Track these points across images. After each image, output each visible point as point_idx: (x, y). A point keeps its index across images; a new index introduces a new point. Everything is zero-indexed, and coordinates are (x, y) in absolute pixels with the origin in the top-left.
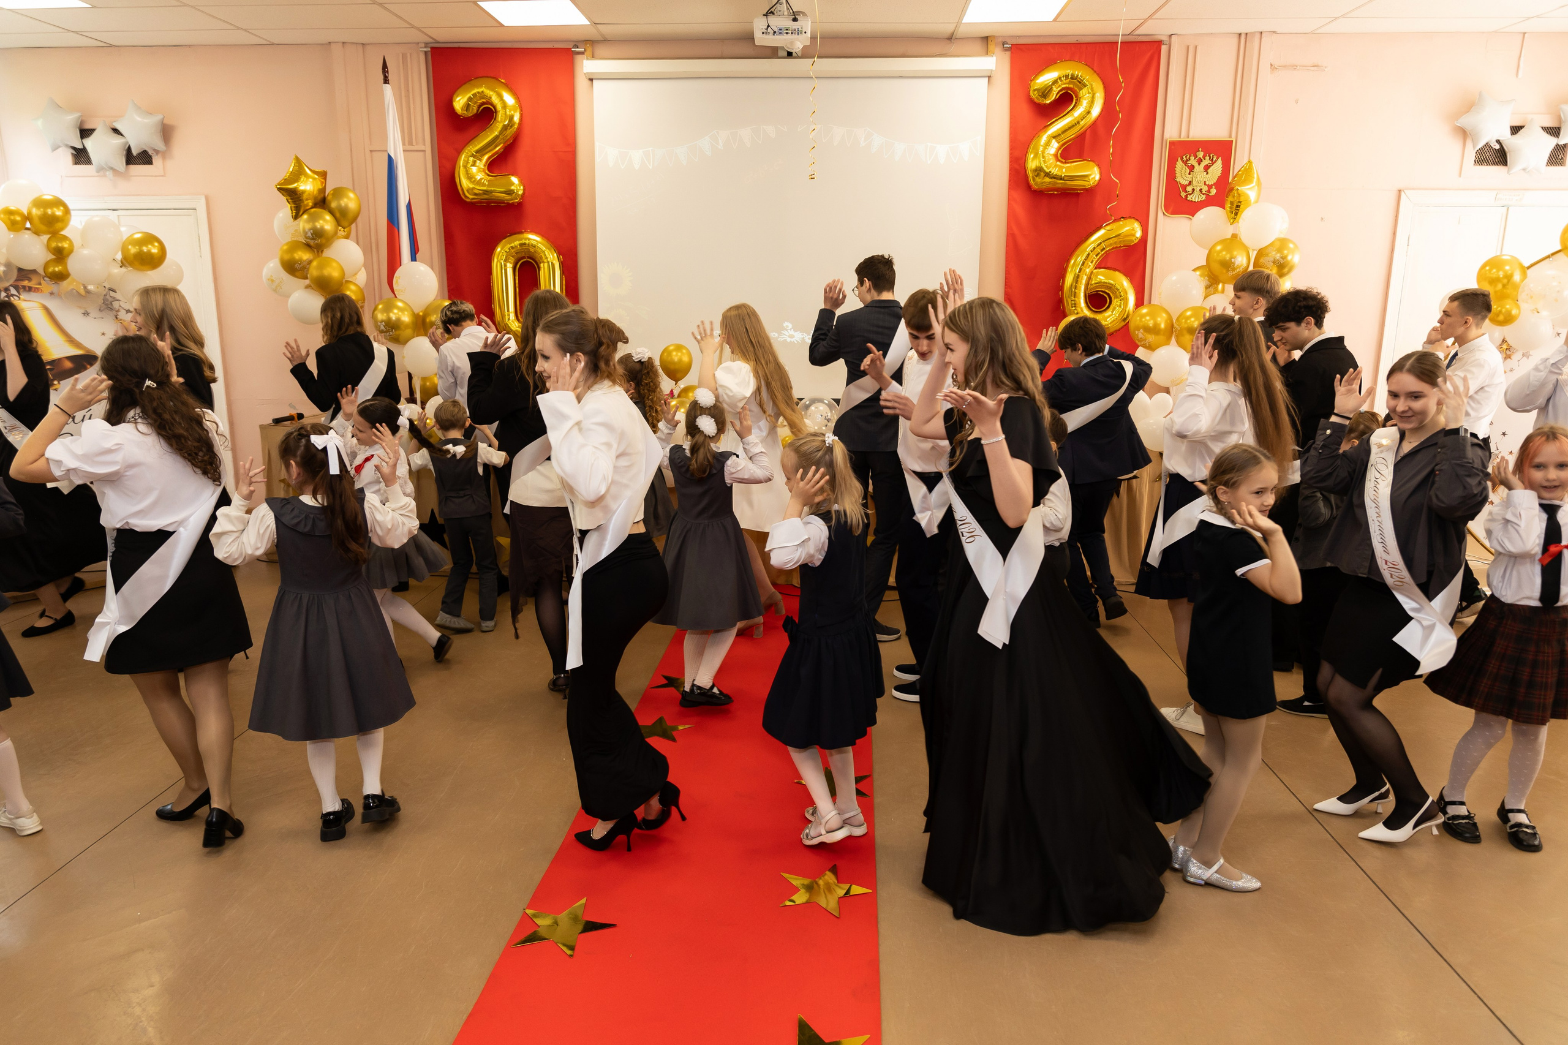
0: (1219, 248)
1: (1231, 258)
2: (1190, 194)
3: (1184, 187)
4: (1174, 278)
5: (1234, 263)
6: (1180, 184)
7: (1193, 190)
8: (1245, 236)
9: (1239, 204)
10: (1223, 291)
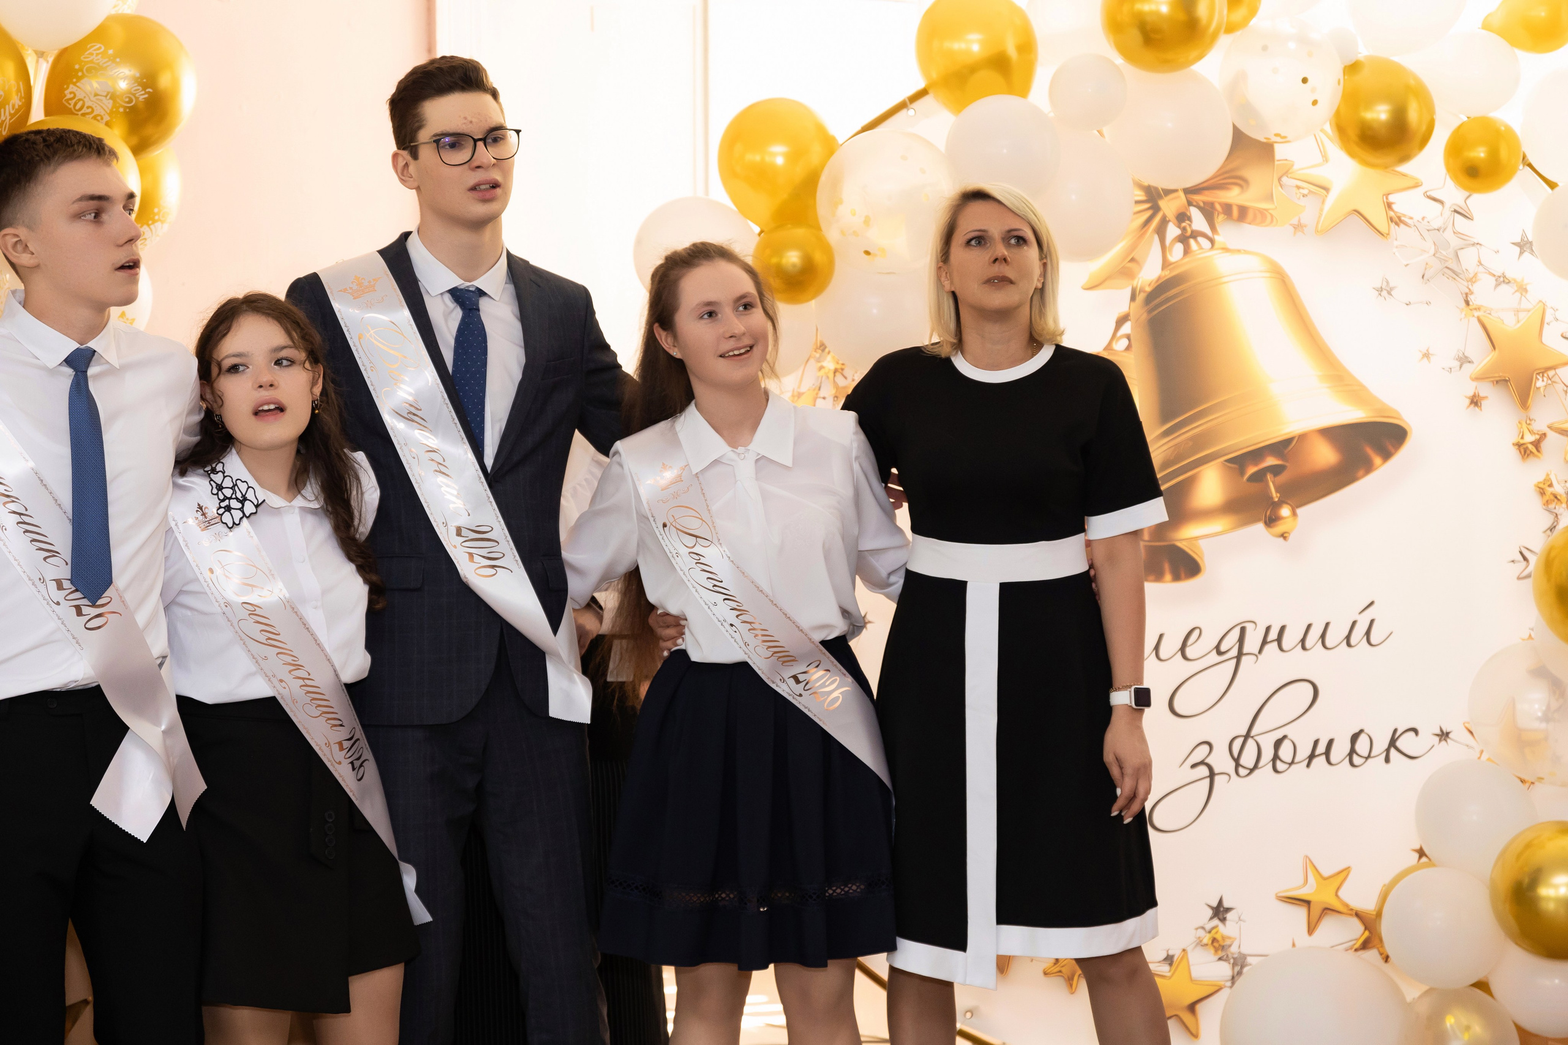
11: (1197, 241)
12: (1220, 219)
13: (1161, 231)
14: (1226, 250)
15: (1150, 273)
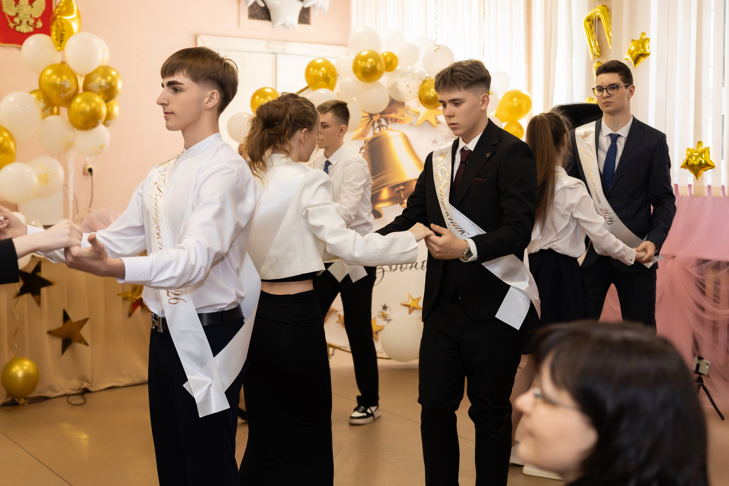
0: (49, 72)
1: (61, 82)
2: (18, 25)
3: (12, 18)
4: (11, 99)
5: (64, 86)
6: (8, 15)
7: (21, 22)
8: (72, 63)
9: (63, 33)
10: (58, 113)
11: (383, 128)
12: (389, 121)
13: (373, 125)
14: (391, 130)
15: (370, 136)
